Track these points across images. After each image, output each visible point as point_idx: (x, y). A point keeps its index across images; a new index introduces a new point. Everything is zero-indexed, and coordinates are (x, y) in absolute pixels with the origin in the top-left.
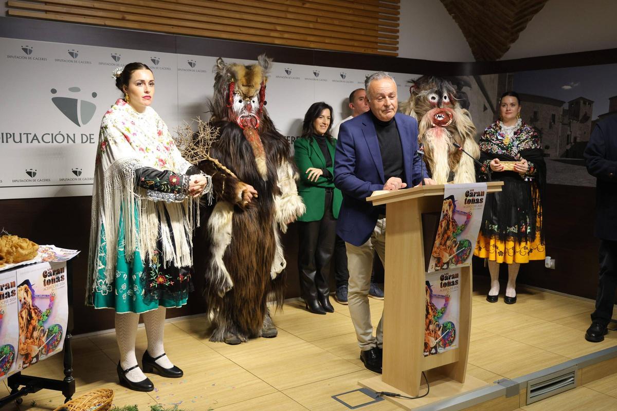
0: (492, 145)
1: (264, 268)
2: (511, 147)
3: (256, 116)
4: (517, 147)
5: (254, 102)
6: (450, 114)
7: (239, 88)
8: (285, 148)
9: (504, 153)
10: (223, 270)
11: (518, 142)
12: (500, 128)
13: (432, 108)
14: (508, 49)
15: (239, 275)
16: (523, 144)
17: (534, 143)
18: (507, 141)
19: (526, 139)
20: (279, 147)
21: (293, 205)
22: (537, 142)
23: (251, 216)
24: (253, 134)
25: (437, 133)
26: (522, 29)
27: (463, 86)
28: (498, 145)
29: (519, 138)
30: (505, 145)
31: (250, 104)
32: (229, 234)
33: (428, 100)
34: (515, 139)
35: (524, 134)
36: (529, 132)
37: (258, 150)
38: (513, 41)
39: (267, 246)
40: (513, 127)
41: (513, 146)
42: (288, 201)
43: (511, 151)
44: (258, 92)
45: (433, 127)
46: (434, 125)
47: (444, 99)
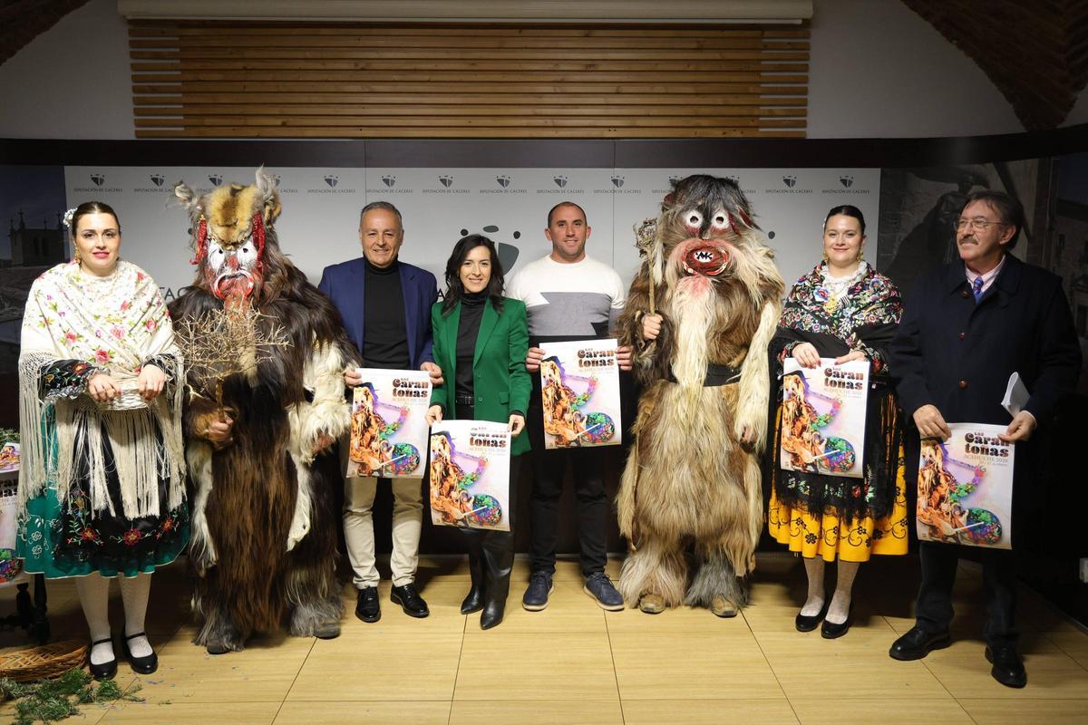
0: (803, 314)
1: (270, 532)
2: (838, 319)
3: (248, 275)
4: (851, 319)
5: (246, 250)
6: (723, 251)
9: (826, 330)
10: (204, 531)
11: (854, 309)
12: (822, 280)
13: (688, 237)
15: (224, 542)
16: (865, 313)
17: (888, 311)
18: (830, 307)
19: (873, 303)
22: (896, 311)
25: (695, 287)
28: (813, 313)
29: (857, 300)
30: (827, 314)
31: (235, 256)
32: (209, 472)
33: (683, 223)
34: (847, 302)
35: (868, 294)
36: (879, 290)
39: (272, 495)
40: (847, 278)
41: (843, 317)
43: (838, 327)
44: (247, 234)
45: (688, 275)
46: (690, 271)
47: (715, 223)
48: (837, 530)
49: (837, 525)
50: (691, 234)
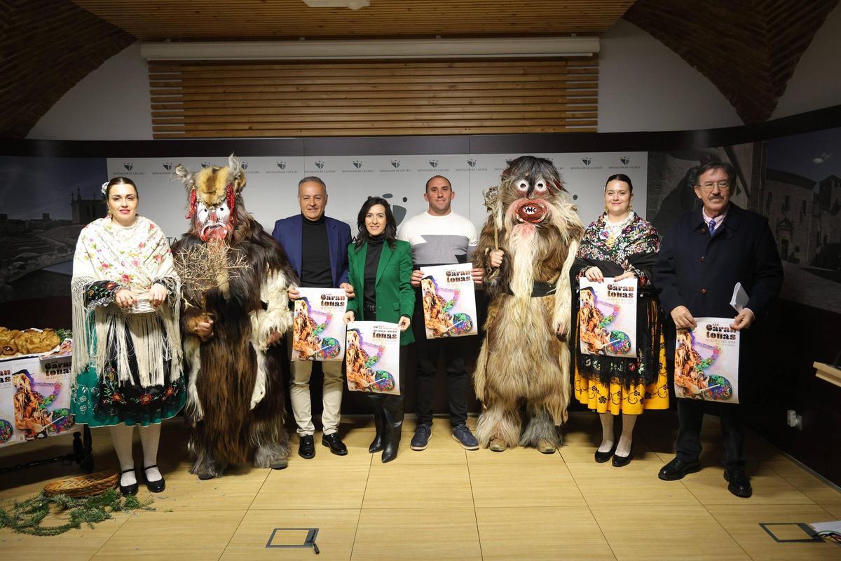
0: (592, 248)
2: (615, 251)
3: (224, 225)
4: (624, 251)
5: (222, 209)
6: (543, 207)
7: (200, 196)
9: (607, 258)
10: (195, 397)
11: (626, 244)
12: (604, 225)
13: (520, 198)
16: (633, 246)
17: (650, 245)
18: (611, 243)
19: (639, 239)
20: (267, 256)
22: (655, 244)
25: (524, 231)
28: (599, 247)
29: (628, 238)
30: (608, 248)
31: (215, 213)
32: (198, 357)
33: (516, 188)
34: (621, 239)
35: (635, 233)
36: (643, 230)
40: (621, 223)
41: (619, 249)
43: (616, 256)
44: (223, 198)
45: (520, 222)
46: (521, 220)
47: (537, 188)
49: (620, 390)
50: (521, 195)
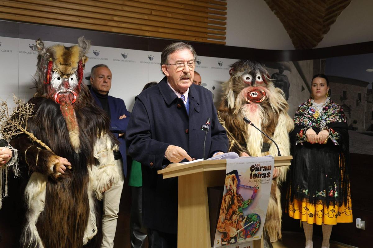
0: (304, 119)
1: (76, 234)
2: (320, 121)
3: (73, 92)
4: (325, 120)
5: (72, 79)
6: (263, 91)
7: (57, 66)
8: (104, 122)
9: (315, 125)
10: (35, 235)
11: (326, 116)
12: (312, 105)
13: (246, 87)
14: (321, 39)
15: (50, 240)
16: (331, 117)
17: (340, 117)
18: (316, 116)
19: (334, 114)
20: (98, 121)
21: (108, 175)
22: (343, 117)
23: (63, 186)
24: (69, 109)
25: (252, 109)
26: (332, 22)
27: (284, 70)
28: (309, 118)
29: (327, 113)
30: (315, 119)
31: (68, 81)
32: (42, 201)
33: (242, 80)
34: (323, 114)
35: (331, 110)
36: (336, 108)
37: (71, 124)
38: (325, 32)
39: (79, 214)
40: (322, 104)
41: (322, 120)
42: (104, 172)
43: (320, 124)
44: (75, 70)
45: (248, 103)
46: (249, 101)
47: (257, 79)
48: (323, 211)
49: (323, 209)
50: (247, 85)
